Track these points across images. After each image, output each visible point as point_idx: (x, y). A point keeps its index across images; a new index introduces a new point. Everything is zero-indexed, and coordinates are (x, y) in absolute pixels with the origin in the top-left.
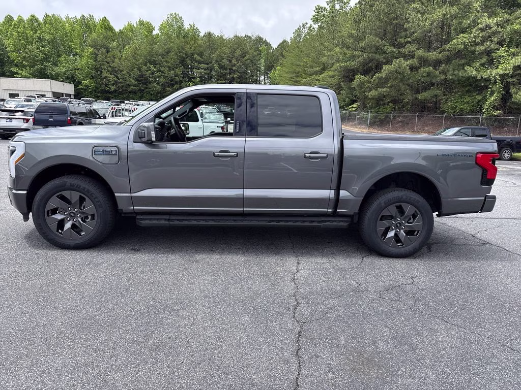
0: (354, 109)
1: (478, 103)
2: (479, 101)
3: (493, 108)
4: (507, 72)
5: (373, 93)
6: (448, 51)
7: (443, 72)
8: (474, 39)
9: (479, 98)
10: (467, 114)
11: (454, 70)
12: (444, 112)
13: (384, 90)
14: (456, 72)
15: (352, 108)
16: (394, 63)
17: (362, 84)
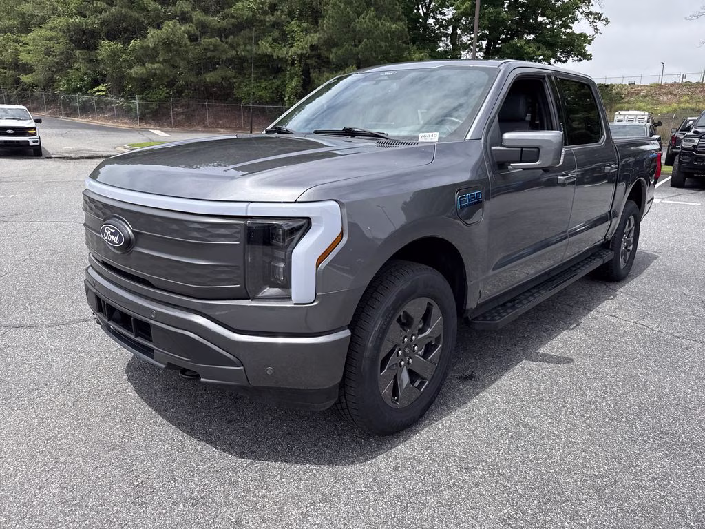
0: (101, 93)
1: (276, 89)
2: (278, 86)
3: (296, 96)
4: (305, 52)
5: (137, 70)
6: (233, 17)
7: (232, 46)
8: (261, 6)
9: (277, 82)
10: (267, 103)
11: (245, 44)
12: (239, 100)
13: (156, 65)
14: (248, 48)
15: (98, 91)
16: (165, 26)
17: (114, 55)
